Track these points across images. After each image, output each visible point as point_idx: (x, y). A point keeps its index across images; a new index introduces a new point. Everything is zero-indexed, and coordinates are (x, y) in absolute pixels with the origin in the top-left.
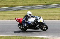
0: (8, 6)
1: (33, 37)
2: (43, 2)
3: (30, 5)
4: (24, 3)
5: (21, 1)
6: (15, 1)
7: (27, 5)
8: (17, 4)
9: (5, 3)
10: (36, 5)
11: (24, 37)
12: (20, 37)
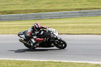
0: (40, 11)
1: (83, 63)
2: (98, 5)
3: (77, 10)
5: (62, 3)
6: (53, 3)
8: (55, 8)
9: (35, 7)
11: (67, 63)
12: (60, 62)
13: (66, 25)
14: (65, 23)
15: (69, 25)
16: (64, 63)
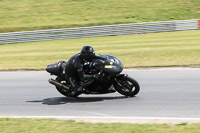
2: (80, 20)
3: (44, 28)
4: (27, 22)
7: (35, 28)
10: (60, 27)
11: (18, 120)
12: (7, 119)
13: (25, 55)
14: (23, 52)
15: (30, 54)
16: (14, 120)
